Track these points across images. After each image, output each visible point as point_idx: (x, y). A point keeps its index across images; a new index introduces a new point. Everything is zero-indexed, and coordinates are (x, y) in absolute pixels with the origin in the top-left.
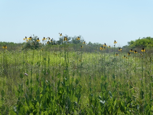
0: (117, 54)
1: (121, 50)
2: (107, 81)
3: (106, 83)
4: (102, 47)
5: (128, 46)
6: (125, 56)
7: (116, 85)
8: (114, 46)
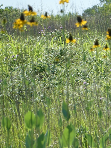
0: (71, 39)
1: (84, 23)
2: (43, 128)
3: (42, 137)
4: (22, 18)
5: (102, 9)
6: (97, 44)
7: (75, 140)
8: (62, 11)
